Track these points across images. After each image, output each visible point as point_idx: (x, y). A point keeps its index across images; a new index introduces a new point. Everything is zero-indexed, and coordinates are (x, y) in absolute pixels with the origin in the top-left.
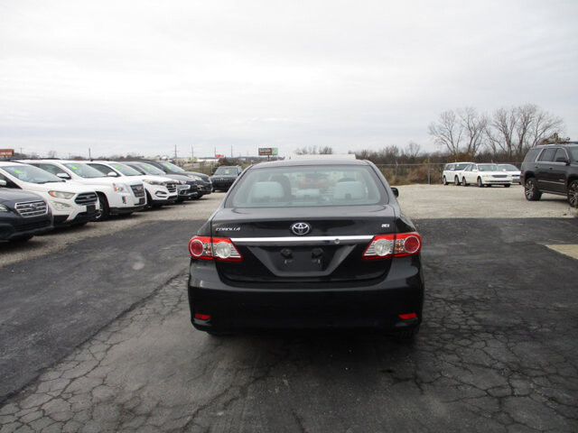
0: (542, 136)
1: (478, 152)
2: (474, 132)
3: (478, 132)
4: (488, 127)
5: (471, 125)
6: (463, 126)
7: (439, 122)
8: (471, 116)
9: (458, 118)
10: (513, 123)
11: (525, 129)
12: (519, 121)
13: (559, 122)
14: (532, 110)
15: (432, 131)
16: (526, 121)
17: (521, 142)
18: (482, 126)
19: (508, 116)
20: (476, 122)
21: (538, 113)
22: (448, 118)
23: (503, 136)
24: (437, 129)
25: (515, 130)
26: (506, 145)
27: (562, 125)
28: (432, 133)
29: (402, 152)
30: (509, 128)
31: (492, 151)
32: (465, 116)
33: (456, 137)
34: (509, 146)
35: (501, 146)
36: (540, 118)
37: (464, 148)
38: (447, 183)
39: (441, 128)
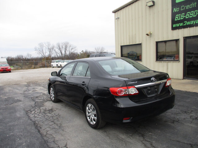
0: (71, 51)
1: (52, 57)
2: (50, 50)
3: (52, 50)
4: (55, 48)
5: (49, 48)
6: (46, 48)
7: (38, 47)
8: (49, 45)
9: (44, 45)
10: (62, 47)
11: (66, 49)
12: (64, 47)
13: (75, 47)
14: (68, 43)
15: (36, 49)
16: (66, 47)
17: (65, 53)
18: (53, 48)
19: (61, 45)
20: (51, 47)
21: (69, 44)
22: (41, 45)
23: (60, 51)
24: (37, 49)
25: (63, 50)
26: (61, 54)
27: (76, 48)
28: (36, 50)
29: (25, 57)
30: (61, 49)
31: (57, 56)
32: (47, 45)
33: (44, 52)
34: (62, 54)
35: (59, 55)
36: (70, 46)
37: (47, 55)
38: (53, 67)
39: (39, 49)
